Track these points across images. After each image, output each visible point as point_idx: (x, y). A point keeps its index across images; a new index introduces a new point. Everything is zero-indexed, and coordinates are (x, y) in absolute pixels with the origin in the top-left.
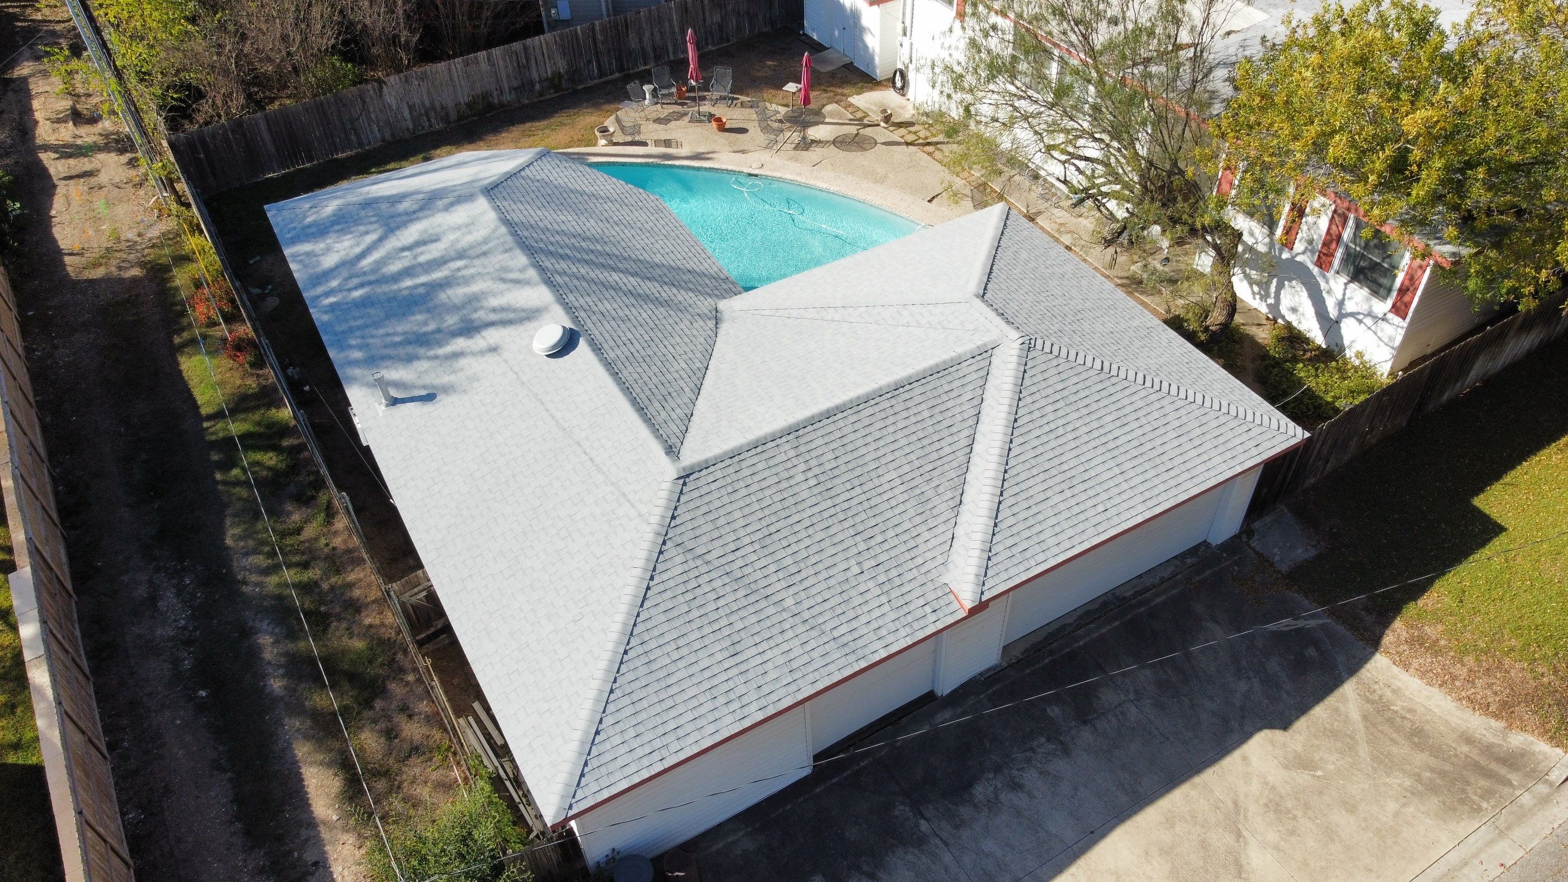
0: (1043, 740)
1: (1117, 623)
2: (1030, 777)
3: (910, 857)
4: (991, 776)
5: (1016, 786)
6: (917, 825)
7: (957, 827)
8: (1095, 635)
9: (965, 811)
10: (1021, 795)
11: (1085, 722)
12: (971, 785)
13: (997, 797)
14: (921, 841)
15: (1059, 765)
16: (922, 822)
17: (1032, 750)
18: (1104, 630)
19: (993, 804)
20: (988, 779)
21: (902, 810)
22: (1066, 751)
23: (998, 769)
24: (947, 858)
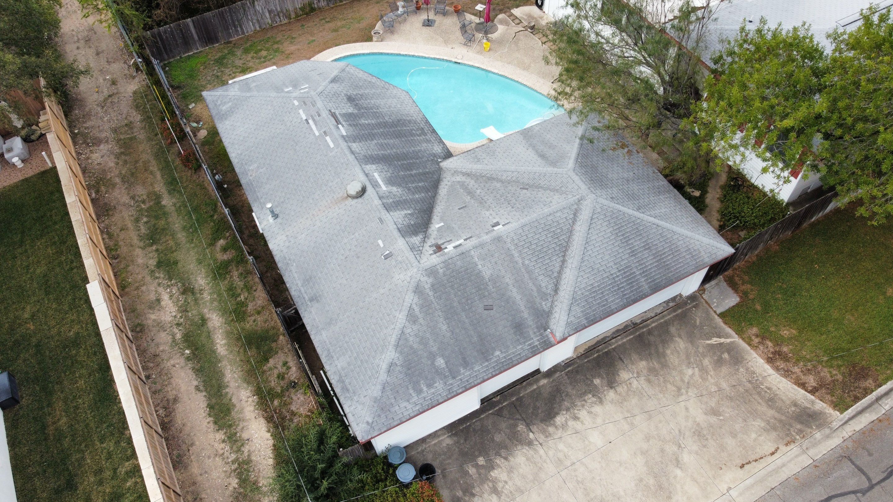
0: (590, 396)
1: (632, 337)
2: (583, 414)
4: (564, 412)
6: (528, 435)
8: (620, 343)
10: (578, 422)
13: (566, 424)
14: (530, 443)
15: (597, 409)
16: (531, 434)
17: (584, 400)
18: (625, 340)
19: (564, 427)
23: (568, 409)
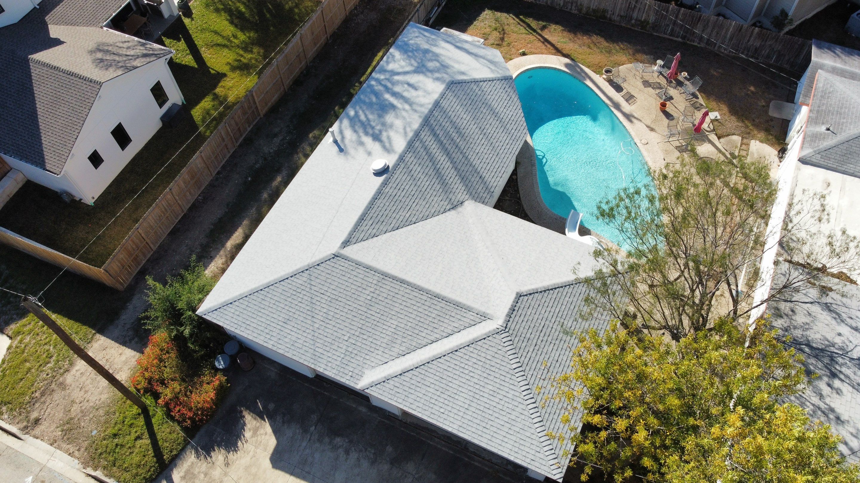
1: (452, 452)
2: (354, 456)
3: (298, 431)
4: (347, 441)
5: (347, 452)
6: (311, 426)
7: (318, 440)
8: (439, 446)
9: (327, 440)
10: (345, 456)
11: (391, 463)
12: (338, 436)
13: (338, 448)
14: (305, 431)
15: (365, 464)
16: (314, 427)
18: (444, 449)
19: (335, 448)
20: (344, 441)
21: (314, 417)
22: (373, 463)
23: (351, 442)
24: (304, 444)
